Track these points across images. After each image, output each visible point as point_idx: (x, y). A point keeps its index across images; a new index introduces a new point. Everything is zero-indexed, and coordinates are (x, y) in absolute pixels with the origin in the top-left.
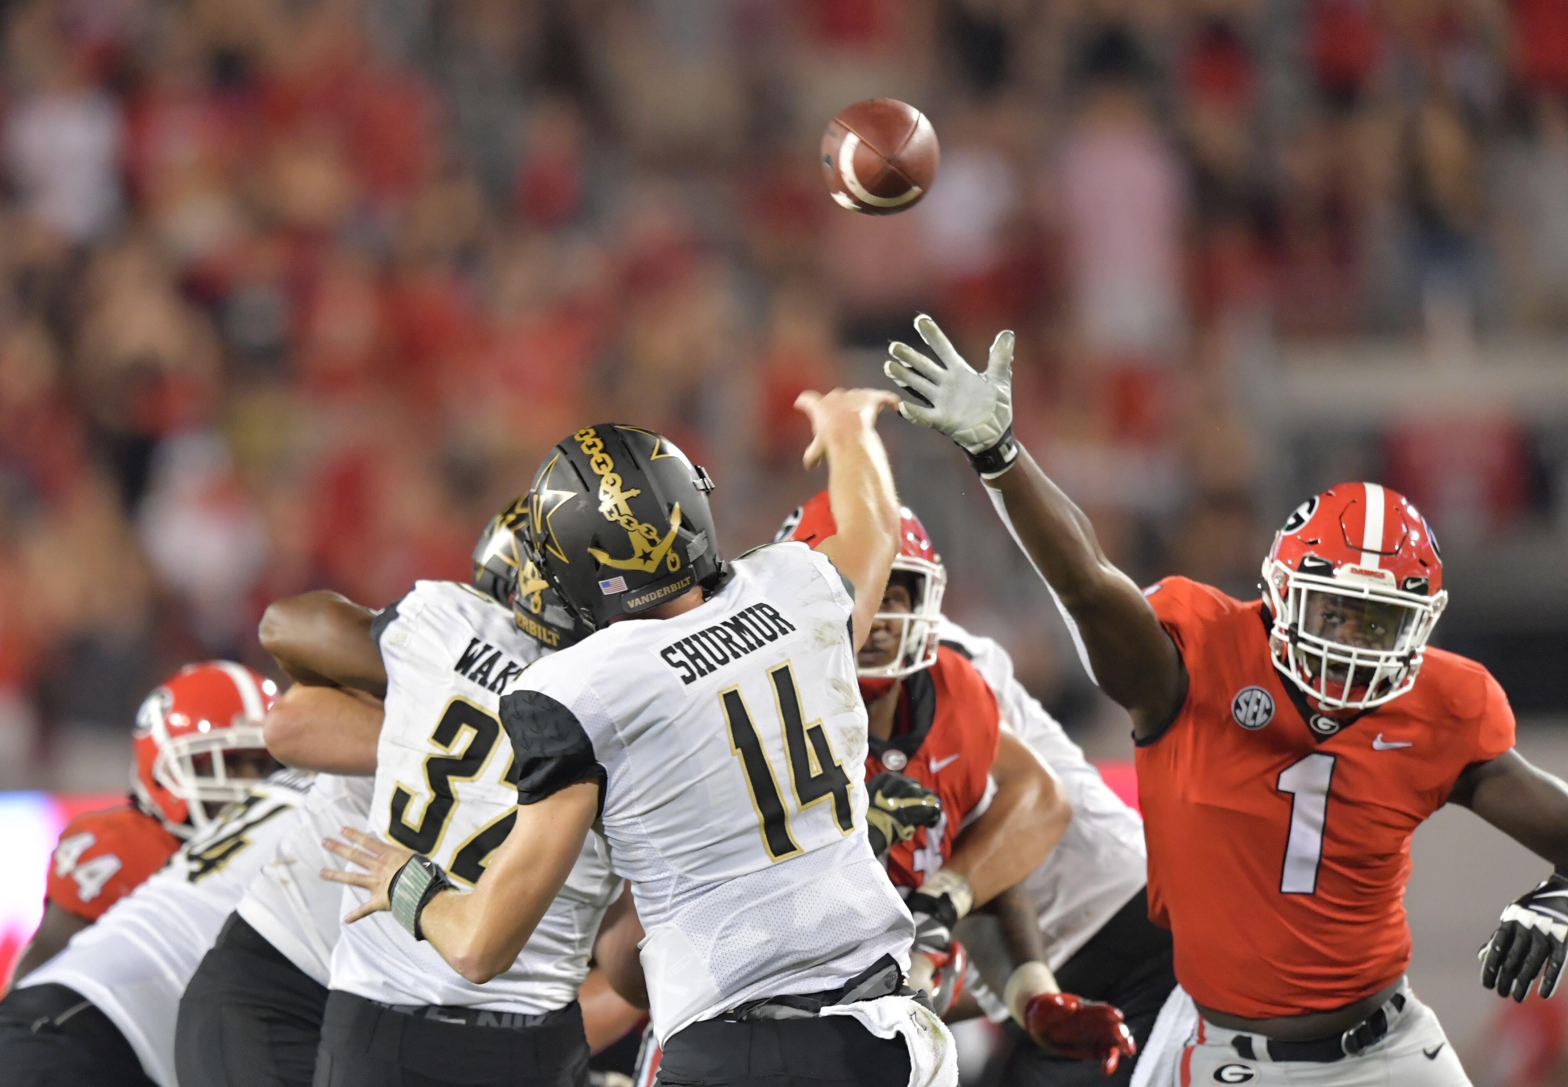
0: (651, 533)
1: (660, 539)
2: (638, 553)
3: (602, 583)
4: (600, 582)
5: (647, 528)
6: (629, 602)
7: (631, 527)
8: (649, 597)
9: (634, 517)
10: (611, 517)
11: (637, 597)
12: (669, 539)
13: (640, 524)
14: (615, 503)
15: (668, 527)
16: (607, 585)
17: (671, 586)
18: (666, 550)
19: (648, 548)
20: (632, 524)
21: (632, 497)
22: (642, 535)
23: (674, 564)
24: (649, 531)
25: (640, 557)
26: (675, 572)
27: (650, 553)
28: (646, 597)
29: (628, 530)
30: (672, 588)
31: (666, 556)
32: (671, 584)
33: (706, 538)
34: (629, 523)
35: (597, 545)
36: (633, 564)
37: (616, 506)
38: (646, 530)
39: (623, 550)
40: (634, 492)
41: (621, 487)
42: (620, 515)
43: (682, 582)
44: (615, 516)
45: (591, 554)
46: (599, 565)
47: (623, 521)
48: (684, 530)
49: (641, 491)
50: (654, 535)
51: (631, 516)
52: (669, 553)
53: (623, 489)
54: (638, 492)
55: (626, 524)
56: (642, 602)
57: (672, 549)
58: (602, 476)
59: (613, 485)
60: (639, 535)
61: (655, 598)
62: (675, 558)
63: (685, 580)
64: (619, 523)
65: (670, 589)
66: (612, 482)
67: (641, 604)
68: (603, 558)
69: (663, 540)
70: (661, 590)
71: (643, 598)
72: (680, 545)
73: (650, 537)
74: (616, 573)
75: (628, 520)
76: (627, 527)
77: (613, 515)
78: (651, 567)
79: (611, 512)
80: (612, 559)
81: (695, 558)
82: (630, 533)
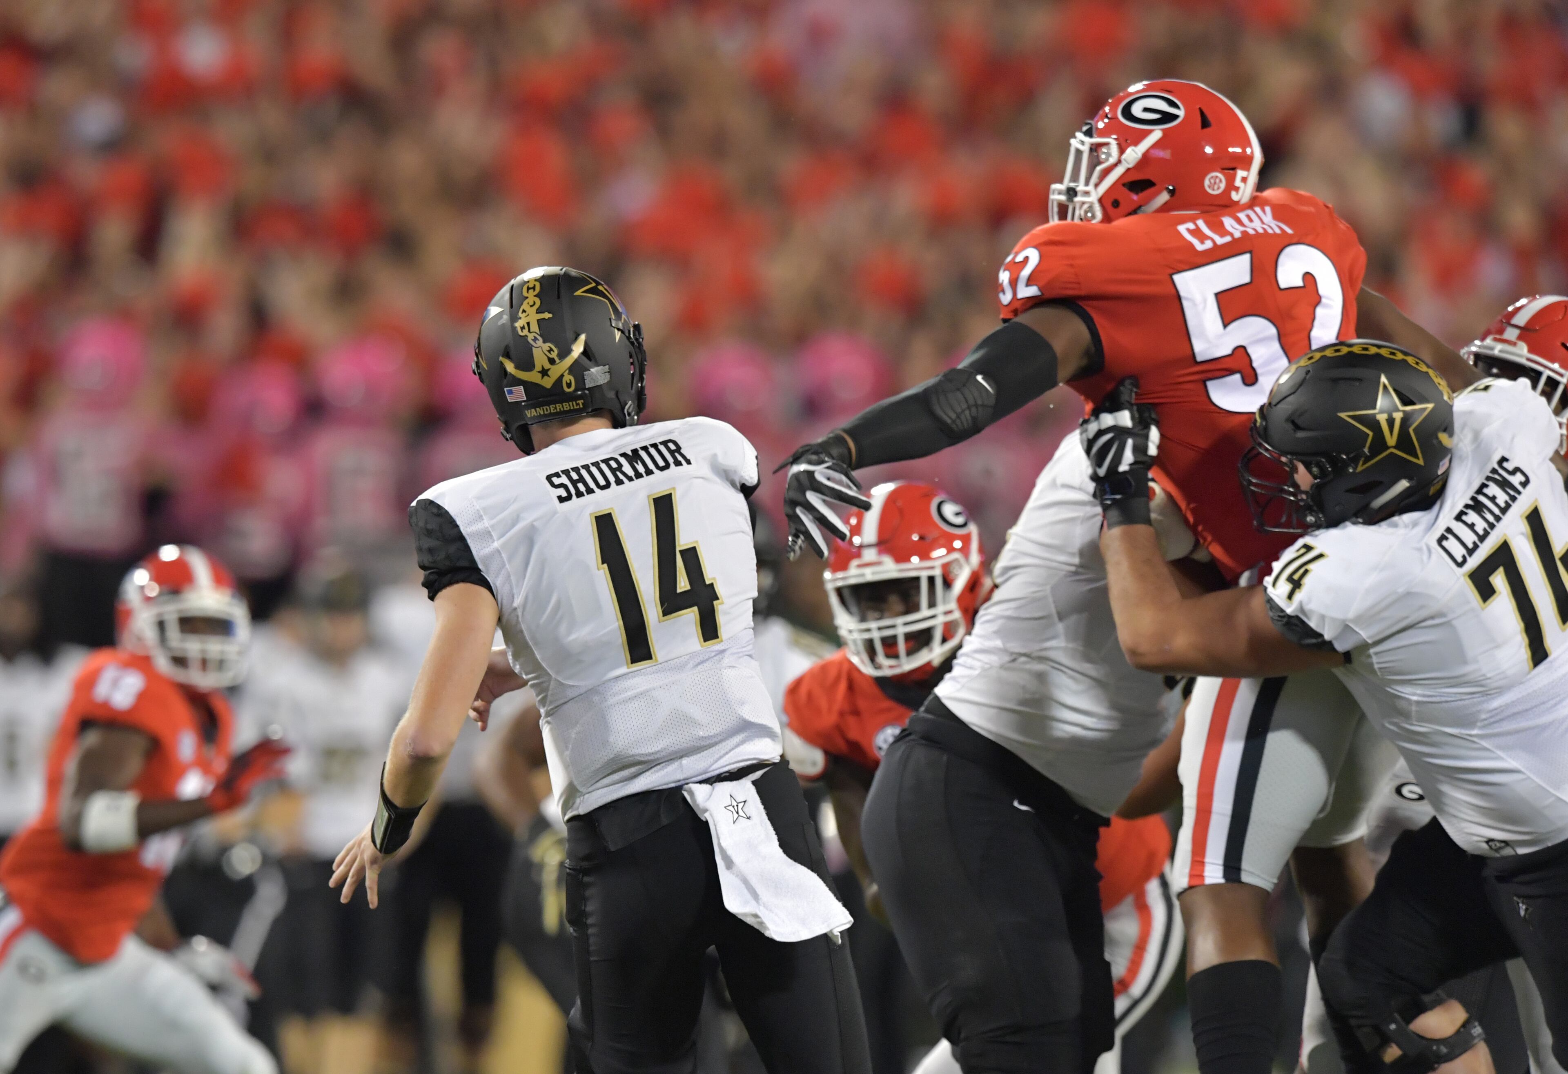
0: (552, 352)
1: (560, 359)
2: (538, 368)
3: (507, 390)
4: (505, 389)
5: (550, 347)
6: (526, 411)
7: (536, 343)
8: (543, 409)
9: (541, 335)
10: (522, 332)
11: (533, 408)
12: (569, 361)
13: (544, 342)
14: (528, 321)
15: (569, 351)
16: (510, 392)
17: (564, 404)
18: (564, 371)
19: (547, 365)
20: (537, 341)
21: (544, 319)
22: (543, 352)
23: (569, 385)
24: (551, 350)
25: (539, 372)
26: (569, 392)
27: (549, 370)
28: (540, 409)
29: (532, 346)
30: (565, 407)
31: (562, 376)
32: (564, 403)
33: (609, 372)
34: (535, 339)
35: (507, 355)
36: (533, 377)
37: (528, 324)
38: (549, 349)
39: (527, 364)
40: (547, 315)
41: (537, 310)
42: (529, 331)
43: (574, 403)
44: (526, 332)
45: (501, 363)
46: (507, 373)
47: (530, 337)
48: (584, 358)
49: (553, 316)
50: (554, 355)
51: (537, 334)
52: (566, 374)
53: (539, 311)
54: (550, 315)
55: (532, 340)
56: (537, 413)
57: (569, 371)
58: (527, 298)
59: (531, 306)
60: (542, 353)
61: (549, 411)
62: (570, 380)
63: (578, 402)
64: (527, 339)
65: (563, 407)
66: (532, 303)
67: (536, 415)
68: (510, 367)
69: (562, 361)
70: (554, 406)
71: (538, 409)
72: (577, 369)
73: (551, 356)
74: (518, 382)
75: (535, 337)
76: (532, 342)
77: (524, 330)
78: (547, 383)
79: (523, 328)
80: (516, 368)
81: (591, 385)
82: (533, 348)
